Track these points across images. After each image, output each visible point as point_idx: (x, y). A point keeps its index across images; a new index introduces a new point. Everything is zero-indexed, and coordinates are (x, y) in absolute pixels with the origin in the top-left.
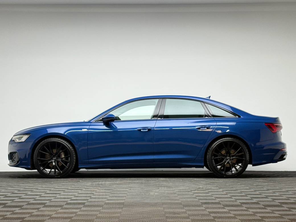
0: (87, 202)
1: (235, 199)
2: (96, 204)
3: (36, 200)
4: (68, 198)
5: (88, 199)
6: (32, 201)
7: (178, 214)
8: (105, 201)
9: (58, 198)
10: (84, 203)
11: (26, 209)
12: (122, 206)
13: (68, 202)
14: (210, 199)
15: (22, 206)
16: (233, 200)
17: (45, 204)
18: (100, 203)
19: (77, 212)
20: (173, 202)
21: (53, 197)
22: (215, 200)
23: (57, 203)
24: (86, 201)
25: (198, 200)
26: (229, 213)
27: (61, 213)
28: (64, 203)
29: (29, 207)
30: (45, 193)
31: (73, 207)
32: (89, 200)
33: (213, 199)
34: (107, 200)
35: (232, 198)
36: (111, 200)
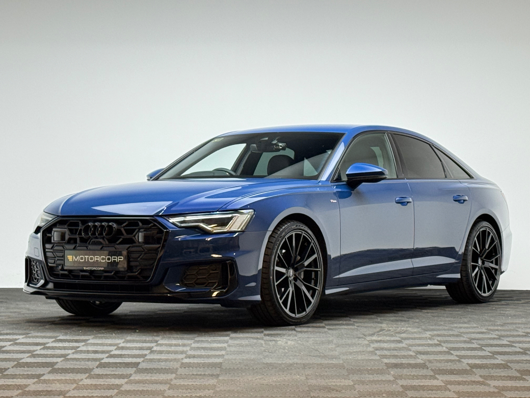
0: (143, 361)
1: (456, 356)
2: (163, 365)
3: (34, 356)
4: (103, 352)
5: (146, 355)
6: (26, 359)
7: (337, 391)
8: (182, 359)
9: (81, 352)
10: (136, 365)
11: (14, 376)
12: (217, 371)
13: (103, 361)
14: (404, 356)
15: (5, 369)
16: (453, 359)
17: (53, 366)
18: (172, 363)
19: (121, 386)
20: (326, 362)
21: (72, 348)
22: (415, 357)
23: (78, 363)
24: (142, 359)
25: (378, 358)
26: (447, 389)
27: (86, 387)
28: (93, 362)
29: (19, 371)
30: (54, 339)
31: (113, 373)
32: (148, 357)
33: (411, 355)
34: (186, 358)
35: (452, 354)
36: (194, 357)
